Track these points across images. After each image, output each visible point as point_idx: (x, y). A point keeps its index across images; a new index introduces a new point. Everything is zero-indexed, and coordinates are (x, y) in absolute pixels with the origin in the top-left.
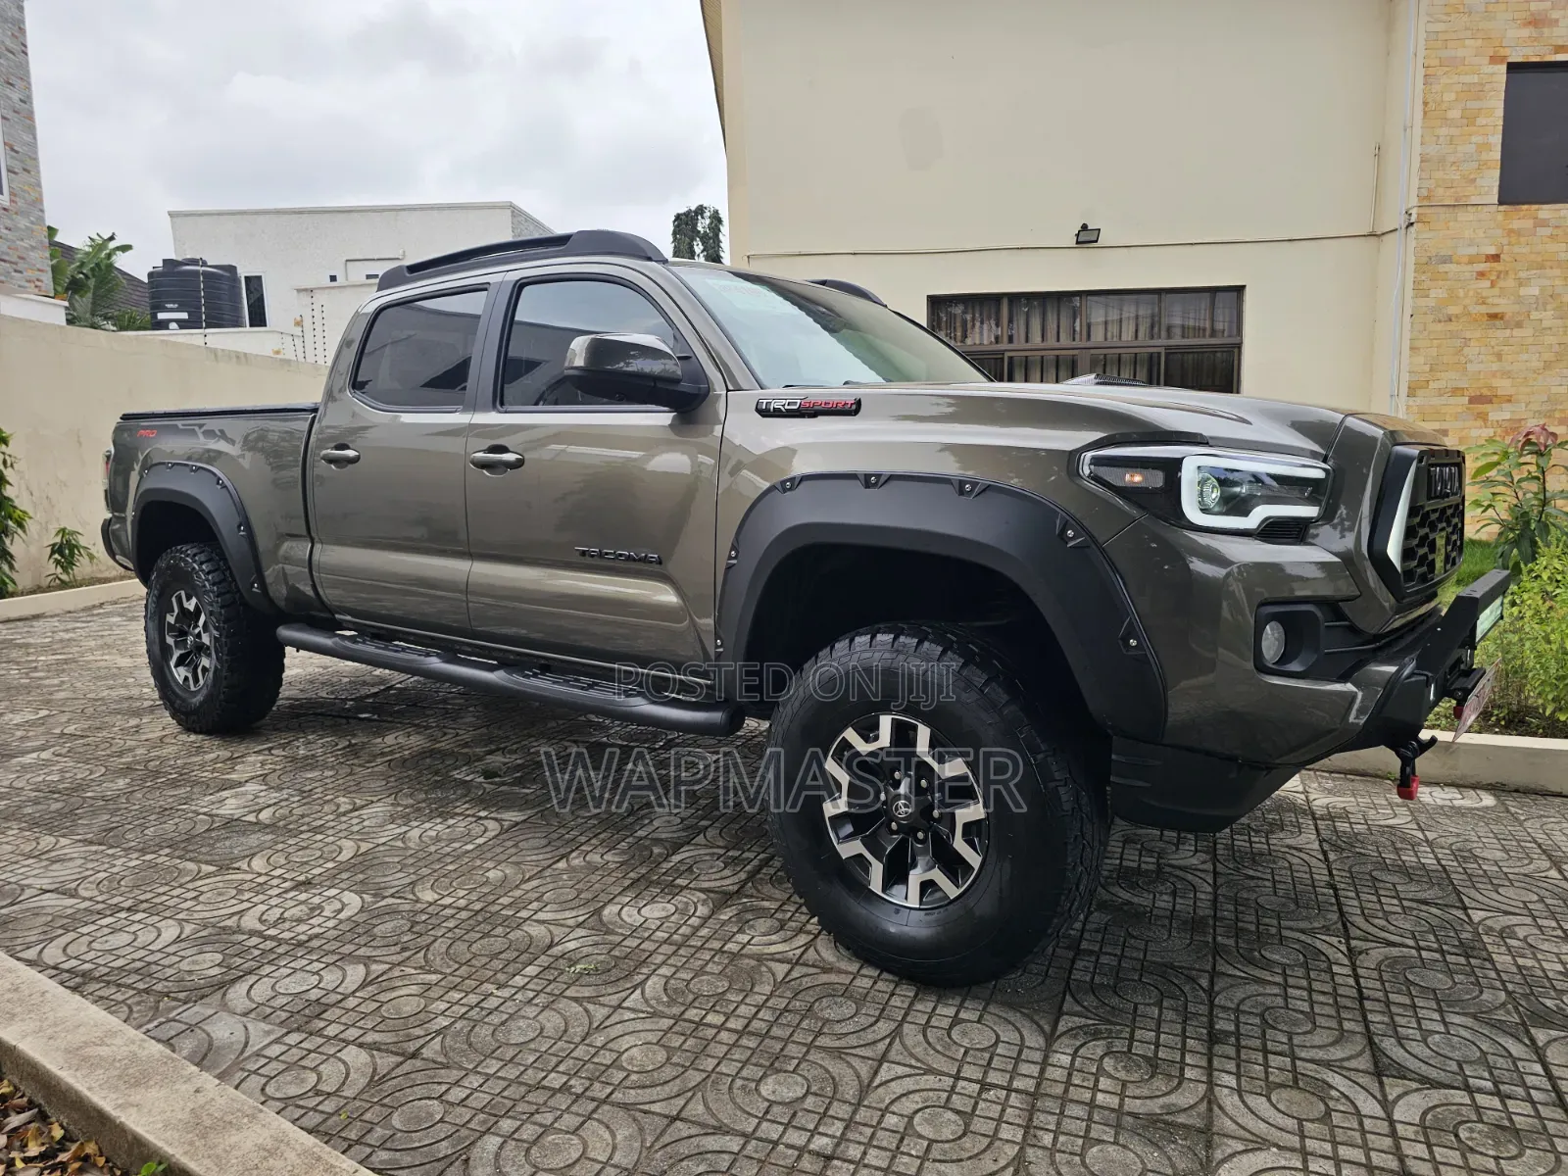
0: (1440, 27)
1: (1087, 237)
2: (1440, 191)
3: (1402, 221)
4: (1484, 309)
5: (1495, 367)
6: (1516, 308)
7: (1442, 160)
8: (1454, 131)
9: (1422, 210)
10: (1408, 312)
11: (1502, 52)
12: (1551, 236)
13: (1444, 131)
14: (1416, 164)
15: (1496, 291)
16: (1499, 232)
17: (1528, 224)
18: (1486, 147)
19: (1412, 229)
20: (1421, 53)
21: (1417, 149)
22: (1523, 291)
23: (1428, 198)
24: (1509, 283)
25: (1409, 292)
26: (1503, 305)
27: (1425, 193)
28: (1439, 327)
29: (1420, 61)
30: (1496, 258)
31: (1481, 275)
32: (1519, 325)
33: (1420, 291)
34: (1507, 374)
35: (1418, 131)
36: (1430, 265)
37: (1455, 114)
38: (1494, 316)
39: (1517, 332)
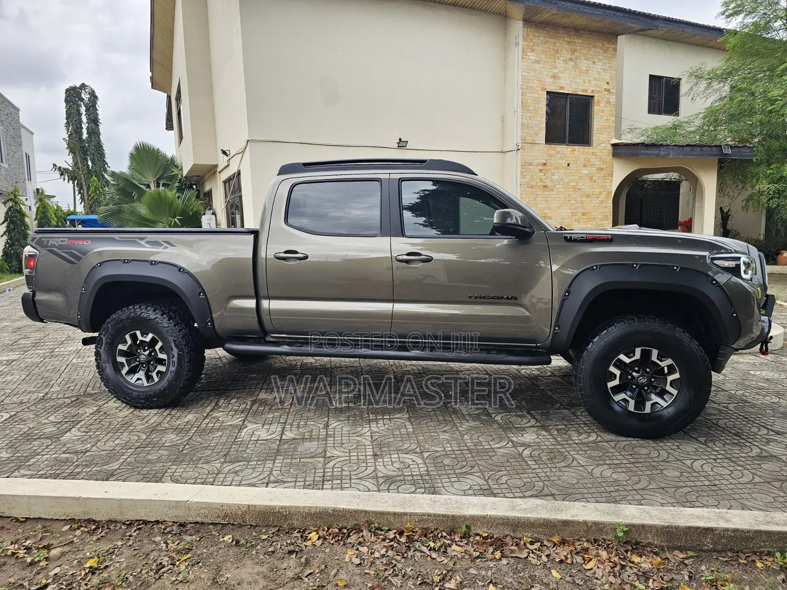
0: (526, 74)
1: (402, 144)
2: (528, 138)
3: (515, 148)
4: (542, 184)
5: (545, 206)
6: (552, 183)
7: (528, 126)
8: (531, 115)
9: (523, 144)
10: (519, 184)
11: (545, 87)
12: (561, 158)
13: (528, 114)
14: (520, 126)
15: (545, 177)
16: (546, 155)
17: (554, 152)
18: (541, 122)
19: (519, 151)
20: (520, 83)
21: (520, 121)
22: (554, 177)
23: (524, 140)
24: (549, 174)
25: (519, 176)
26: (548, 182)
27: (523, 138)
28: (529, 190)
29: (520, 86)
30: (545, 164)
31: (541, 170)
32: (552, 190)
33: (523, 176)
34: (549, 209)
35: (520, 114)
36: (526, 165)
37: (531, 108)
38: (545, 186)
39: (552, 193)
